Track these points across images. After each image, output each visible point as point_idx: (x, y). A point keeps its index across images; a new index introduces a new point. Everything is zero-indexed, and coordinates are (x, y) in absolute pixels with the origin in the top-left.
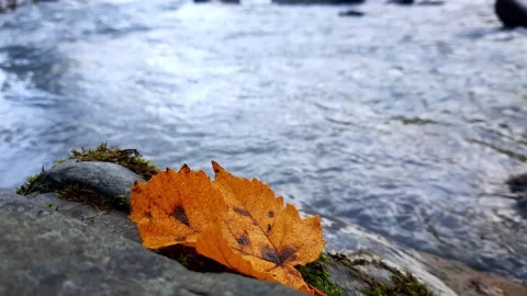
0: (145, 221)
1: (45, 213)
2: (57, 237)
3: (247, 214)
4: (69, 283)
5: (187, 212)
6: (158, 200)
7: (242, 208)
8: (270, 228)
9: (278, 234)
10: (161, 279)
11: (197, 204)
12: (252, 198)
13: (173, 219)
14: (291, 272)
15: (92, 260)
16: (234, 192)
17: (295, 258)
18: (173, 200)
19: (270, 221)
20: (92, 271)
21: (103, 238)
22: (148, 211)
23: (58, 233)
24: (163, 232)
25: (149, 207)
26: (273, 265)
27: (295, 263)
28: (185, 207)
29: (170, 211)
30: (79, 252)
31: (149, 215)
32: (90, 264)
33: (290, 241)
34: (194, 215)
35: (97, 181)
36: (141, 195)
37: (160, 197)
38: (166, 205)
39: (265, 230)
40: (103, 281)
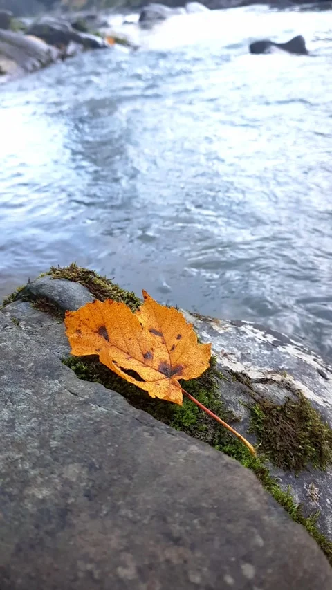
0: (75, 335)
1: (9, 327)
2: (7, 346)
3: (160, 334)
4: (5, 377)
5: (108, 331)
6: (87, 322)
7: (158, 329)
8: (173, 348)
9: (177, 353)
10: (56, 381)
11: (117, 326)
12: (167, 322)
13: (96, 334)
14: (174, 384)
15: (22, 364)
16: (156, 316)
17: (181, 374)
18: (99, 322)
19: (175, 342)
20: (20, 371)
21: (35, 349)
22: (79, 328)
23: (10, 344)
24: (88, 343)
25: (80, 326)
26: (163, 376)
27: (180, 377)
28: (107, 327)
29: (95, 329)
30: (17, 358)
31: (79, 331)
32: (20, 366)
33: (183, 360)
34: (113, 334)
35: (58, 298)
36: (72, 318)
37: (88, 319)
38: (92, 325)
39: (170, 348)
40: (23, 378)
